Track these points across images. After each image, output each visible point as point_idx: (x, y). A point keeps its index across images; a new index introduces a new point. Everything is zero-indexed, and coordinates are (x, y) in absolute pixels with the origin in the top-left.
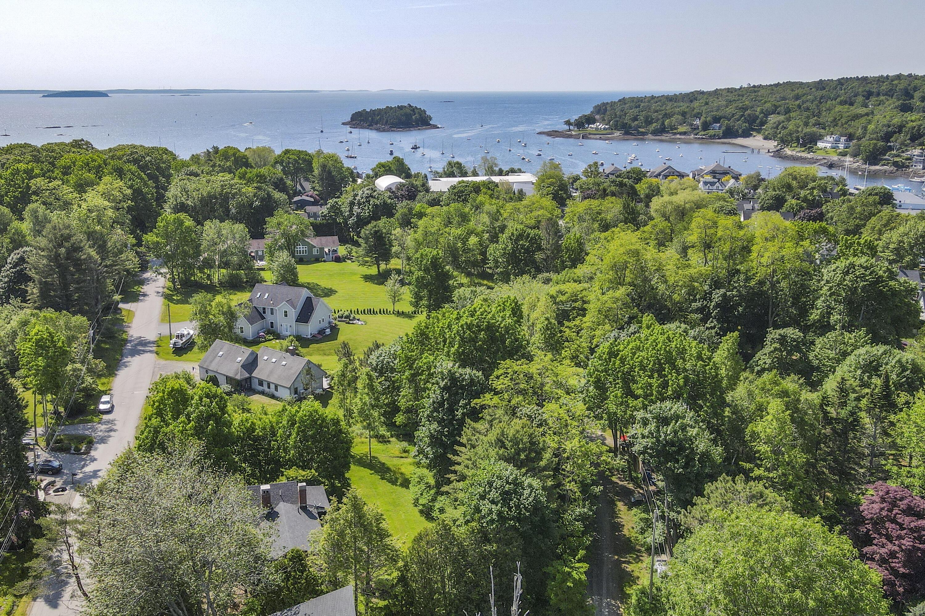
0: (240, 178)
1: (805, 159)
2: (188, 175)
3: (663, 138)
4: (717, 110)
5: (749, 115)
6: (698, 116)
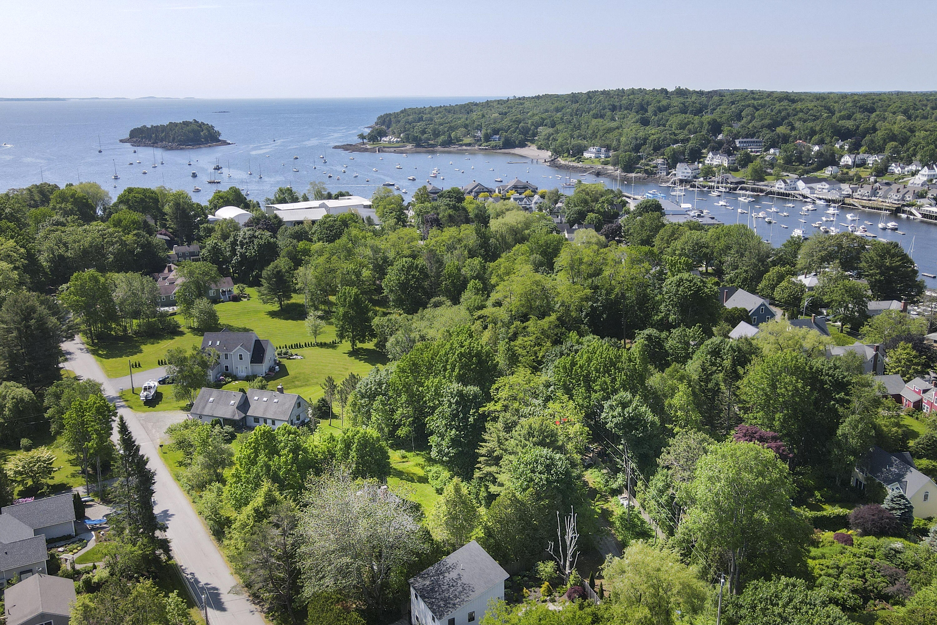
0: (115, 226)
1: (577, 168)
2: (54, 225)
3: (452, 149)
4: (495, 123)
5: (523, 127)
6: (479, 128)
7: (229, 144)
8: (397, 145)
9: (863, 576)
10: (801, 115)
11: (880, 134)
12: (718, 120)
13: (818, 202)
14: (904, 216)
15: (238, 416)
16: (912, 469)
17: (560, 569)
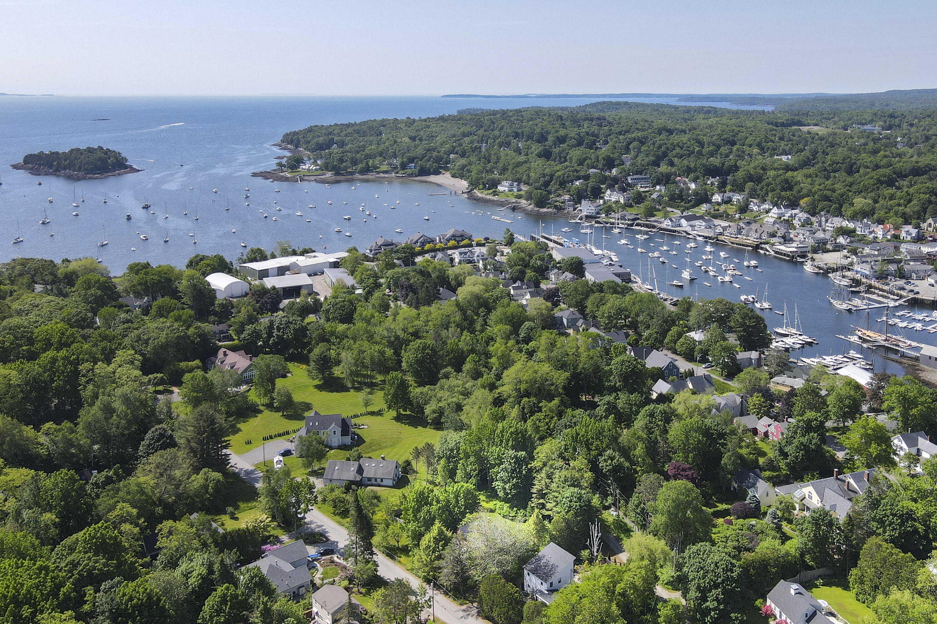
1: (493, 201)
3: (370, 177)
4: (409, 151)
5: (436, 156)
6: (395, 156)
7: (139, 171)
8: (317, 173)
9: (738, 540)
10: (678, 150)
11: (740, 174)
12: (612, 156)
13: (698, 238)
14: (762, 252)
15: (358, 479)
16: (760, 480)
17: (592, 553)
